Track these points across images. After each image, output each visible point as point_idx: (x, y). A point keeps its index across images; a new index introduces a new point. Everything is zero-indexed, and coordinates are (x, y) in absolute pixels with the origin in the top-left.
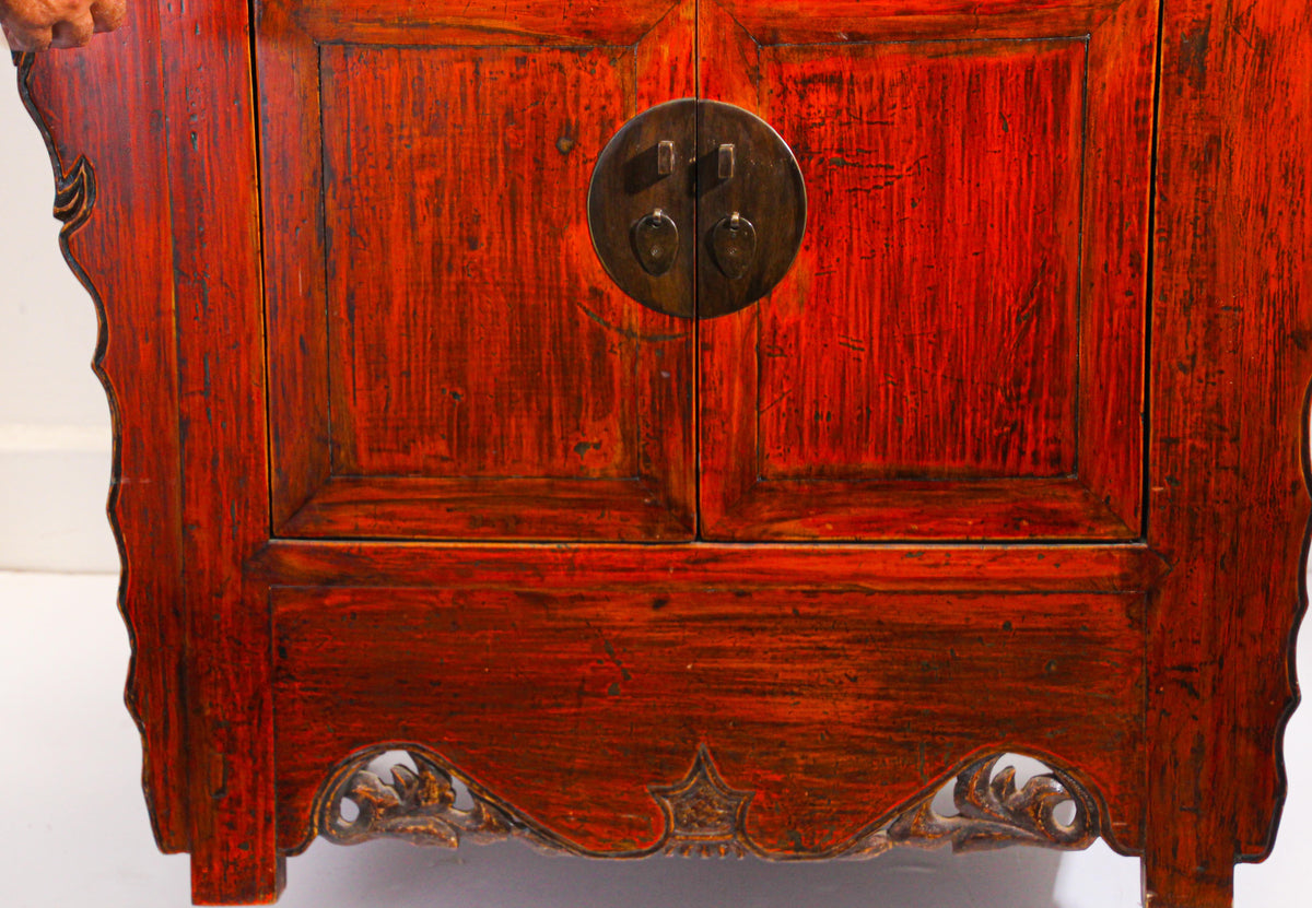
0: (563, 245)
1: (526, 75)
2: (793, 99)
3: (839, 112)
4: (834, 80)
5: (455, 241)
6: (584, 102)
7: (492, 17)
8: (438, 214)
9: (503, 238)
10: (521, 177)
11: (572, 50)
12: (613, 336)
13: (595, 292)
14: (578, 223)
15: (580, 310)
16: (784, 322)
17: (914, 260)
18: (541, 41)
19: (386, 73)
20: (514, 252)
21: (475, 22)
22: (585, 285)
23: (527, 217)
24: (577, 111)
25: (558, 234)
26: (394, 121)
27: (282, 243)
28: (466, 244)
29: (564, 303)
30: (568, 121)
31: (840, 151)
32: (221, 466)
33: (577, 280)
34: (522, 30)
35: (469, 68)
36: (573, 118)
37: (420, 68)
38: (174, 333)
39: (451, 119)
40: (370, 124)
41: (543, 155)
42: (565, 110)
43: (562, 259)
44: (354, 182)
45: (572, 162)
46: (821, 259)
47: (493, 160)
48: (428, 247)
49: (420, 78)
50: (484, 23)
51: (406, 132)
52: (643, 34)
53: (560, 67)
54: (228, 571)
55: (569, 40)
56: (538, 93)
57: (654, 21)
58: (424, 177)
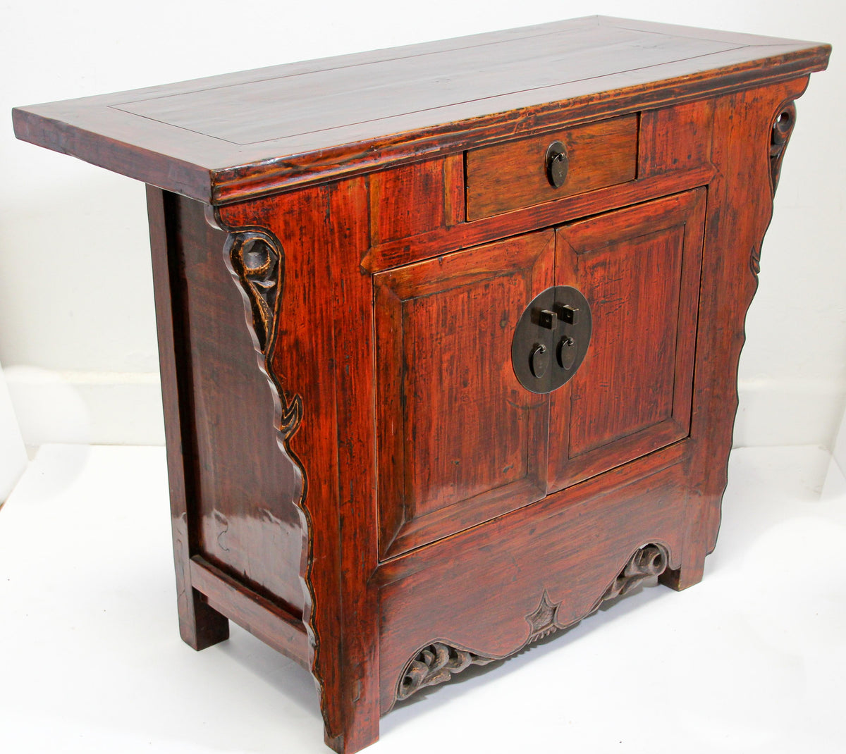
0: (501, 373)
1: (489, 293)
2: (589, 276)
3: (604, 279)
4: (603, 264)
5: (458, 385)
6: (511, 300)
7: (476, 267)
8: (451, 374)
9: (478, 378)
10: (486, 345)
11: (507, 275)
12: (520, 411)
13: (514, 392)
14: (507, 360)
15: (507, 402)
16: (581, 382)
17: (627, 339)
18: (495, 273)
19: (431, 308)
20: (482, 383)
21: (469, 272)
22: (509, 390)
23: (487, 363)
24: (508, 305)
25: (499, 369)
26: (434, 332)
27: (385, 411)
28: (462, 385)
29: (501, 402)
30: (505, 310)
31: (604, 297)
32: (358, 536)
33: (507, 389)
34: (488, 271)
35: (466, 294)
36: (507, 309)
37: (445, 302)
38: (338, 475)
39: (458, 324)
40: (424, 337)
41: (494, 331)
42: (504, 306)
43: (501, 380)
44: (417, 369)
45: (506, 331)
46: (595, 349)
47: (474, 340)
48: (447, 392)
49: (445, 307)
50: (472, 271)
51: (439, 336)
52: (535, 261)
53: (502, 285)
54: (360, 587)
55: (506, 270)
56: (494, 300)
57: (539, 253)
58: (446, 357)
